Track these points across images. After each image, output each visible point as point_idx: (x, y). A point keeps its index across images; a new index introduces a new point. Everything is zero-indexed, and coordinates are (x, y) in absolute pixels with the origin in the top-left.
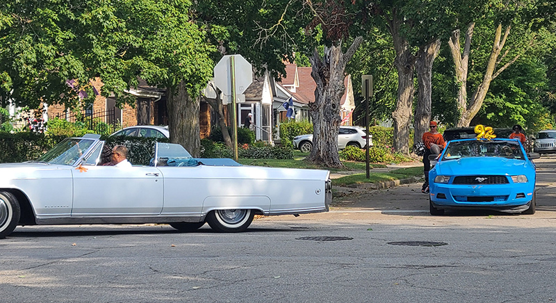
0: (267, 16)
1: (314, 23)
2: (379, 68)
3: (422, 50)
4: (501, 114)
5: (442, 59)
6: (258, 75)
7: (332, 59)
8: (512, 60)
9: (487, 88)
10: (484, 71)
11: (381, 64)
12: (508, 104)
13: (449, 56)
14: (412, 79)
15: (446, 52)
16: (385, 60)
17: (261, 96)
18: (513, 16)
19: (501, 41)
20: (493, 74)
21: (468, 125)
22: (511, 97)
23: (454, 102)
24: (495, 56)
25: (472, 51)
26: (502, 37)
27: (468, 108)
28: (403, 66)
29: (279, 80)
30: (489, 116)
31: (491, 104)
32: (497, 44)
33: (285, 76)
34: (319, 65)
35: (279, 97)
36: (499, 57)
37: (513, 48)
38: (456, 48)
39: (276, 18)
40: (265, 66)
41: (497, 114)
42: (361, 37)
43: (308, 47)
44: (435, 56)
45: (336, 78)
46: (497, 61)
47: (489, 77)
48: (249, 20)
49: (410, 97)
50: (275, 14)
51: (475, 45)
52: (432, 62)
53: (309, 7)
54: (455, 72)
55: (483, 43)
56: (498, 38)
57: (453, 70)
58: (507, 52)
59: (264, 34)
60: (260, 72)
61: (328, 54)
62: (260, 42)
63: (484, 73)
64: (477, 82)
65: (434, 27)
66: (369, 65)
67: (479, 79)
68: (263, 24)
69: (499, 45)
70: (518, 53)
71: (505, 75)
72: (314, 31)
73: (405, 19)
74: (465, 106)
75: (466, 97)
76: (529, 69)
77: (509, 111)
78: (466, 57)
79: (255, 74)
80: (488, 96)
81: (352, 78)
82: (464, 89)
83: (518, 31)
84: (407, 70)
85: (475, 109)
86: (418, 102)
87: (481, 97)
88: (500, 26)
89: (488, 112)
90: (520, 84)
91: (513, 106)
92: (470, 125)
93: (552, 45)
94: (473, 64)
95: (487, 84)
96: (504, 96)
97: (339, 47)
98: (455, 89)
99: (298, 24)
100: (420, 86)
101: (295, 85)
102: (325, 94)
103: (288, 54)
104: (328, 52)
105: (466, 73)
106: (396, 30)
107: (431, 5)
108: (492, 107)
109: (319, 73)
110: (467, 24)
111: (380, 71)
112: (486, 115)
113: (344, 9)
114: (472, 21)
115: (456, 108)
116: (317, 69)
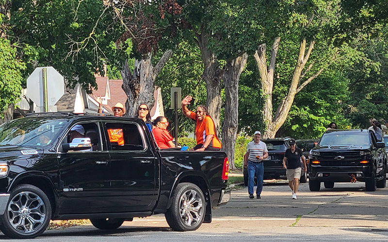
0: (78, 29)
1: (125, 36)
2: (188, 81)
3: (229, 63)
4: (305, 125)
5: (249, 73)
6: (70, 87)
7: (142, 72)
8: (316, 74)
9: (291, 101)
10: (288, 83)
11: (190, 77)
12: (312, 116)
13: (255, 70)
14: (220, 91)
15: (253, 65)
16: (194, 73)
17: (73, 108)
18: (316, 33)
19: (305, 56)
20: (298, 87)
21: (273, 137)
22: (314, 108)
23: (260, 114)
24: (299, 70)
25: (278, 65)
26: (306, 52)
27: (274, 120)
28: (212, 79)
29: (90, 92)
30: (294, 127)
31: (296, 116)
32: (301, 58)
33: (96, 88)
34: (130, 77)
35: (91, 109)
36: (303, 71)
37: (317, 62)
38: (261, 62)
39: (87, 31)
40: (77, 79)
41: (301, 126)
42: (170, 50)
43: (118, 60)
44: (242, 69)
45: (146, 91)
46: (301, 75)
47: (294, 90)
48: (61, 33)
49: (217, 108)
50: (86, 27)
51: (280, 58)
52: (239, 75)
53: (120, 21)
54: (261, 85)
55: (288, 57)
56: (303, 52)
57: (260, 83)
58: (311, 66)
59: (75, 47)
60: (71, 85)
61: (138, 67)
62: (71, 56)
63: (289, 86)
64: (282, 95)
65: (240, 40)
66: (178, 78)
67: (284, 92)
68: (74, 37)
69: (303, 59)
70: (322, 66)
71: (309, 89)
72: (124, 44)
73: (213, 34)
74: (270, 118)
75: (271, 109)
76: (332, 82)
77: (313, 123)
78: (272, 71)
79: (67, 87)
80: (292, 109)
81: (162, 90)
82: (269, 102)
83: (321, 46)
84: (215, 83)
85: (280, 121)
86: (226, 115)
87: (285, 110)
88: (305, 41)
89: (293, 124)
90: (323, 96)
91: (317, 118)
92: (275, 137)
93: (354, 59)
94: (278, 77)
95: (292, 98)
96: (308, 109)
97: (149, 60)
98: (261, 102)
99: (108, 38)
100: (227, 99)
101: (107, 97)
102: (135, 106)
103: (100, 67)
104: (139, 65)
105: (272, 86)
106: (204, 44)
107: (238, 19)
108: (297, 120)
109: (130, 85)
110: (273, 39)
111: (189, 84)
112: (291, 127)
113: (154, 23)
114: (277, 36)
115: (262, 120)
116: (127, 81)
